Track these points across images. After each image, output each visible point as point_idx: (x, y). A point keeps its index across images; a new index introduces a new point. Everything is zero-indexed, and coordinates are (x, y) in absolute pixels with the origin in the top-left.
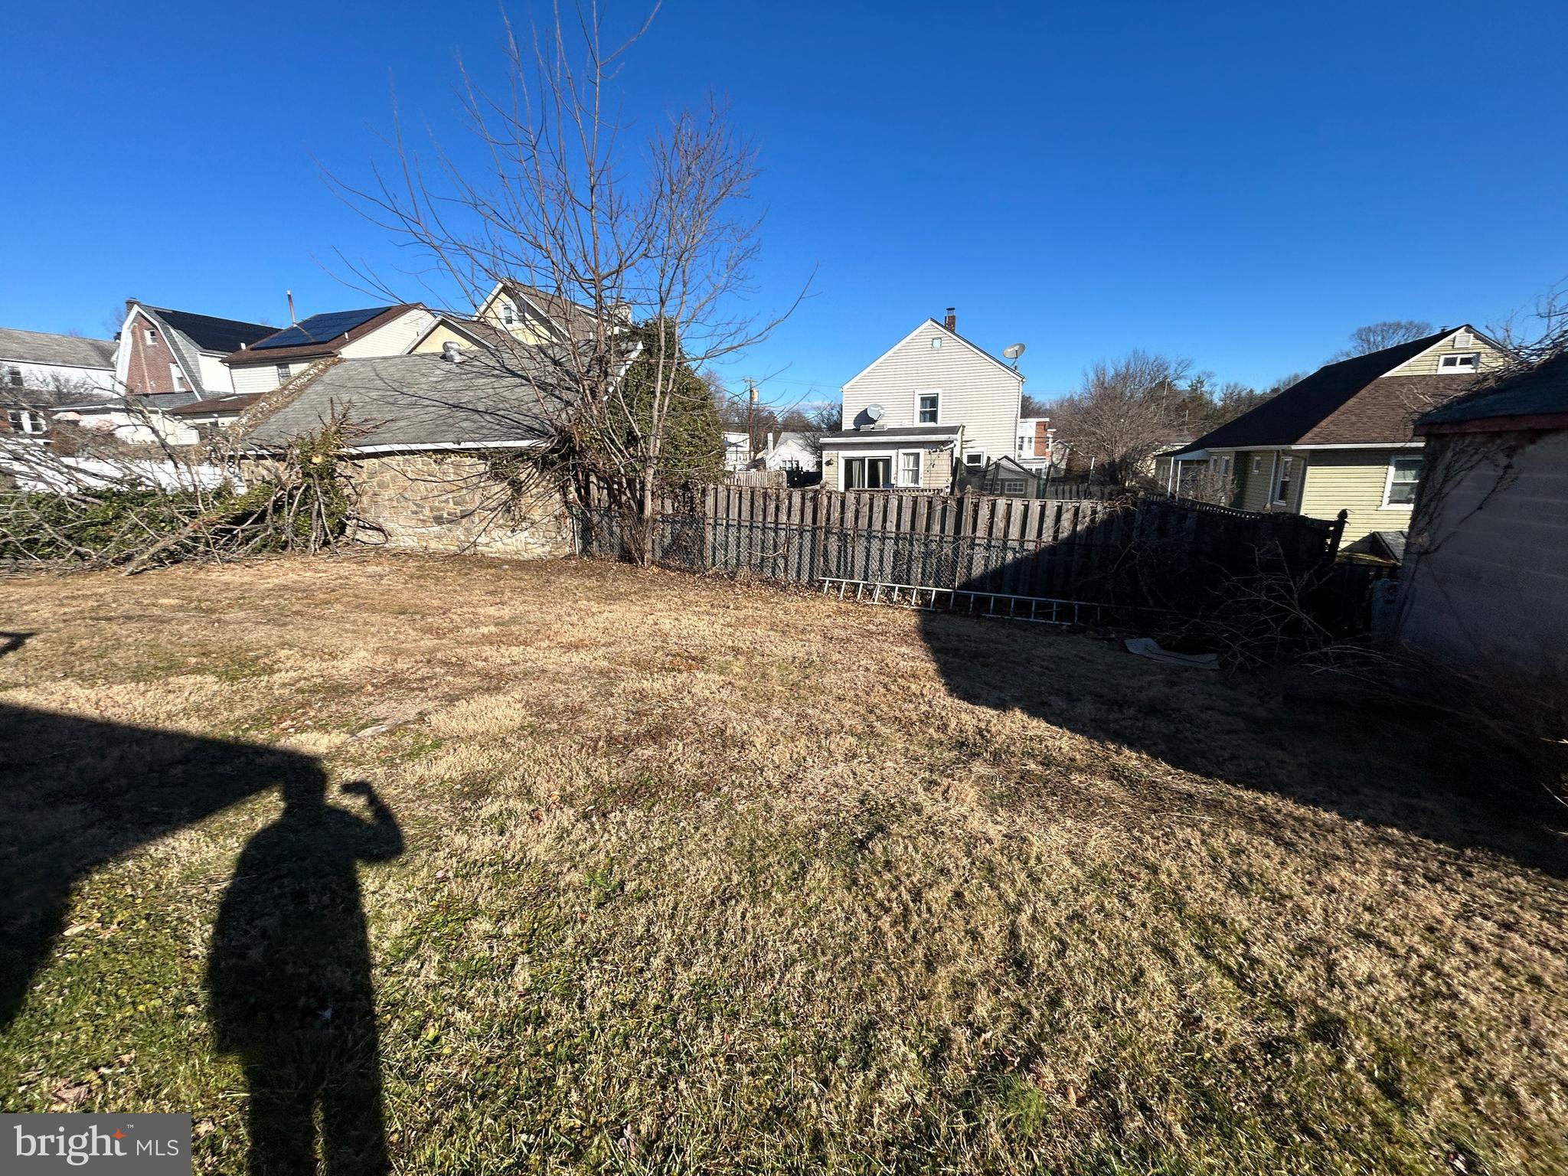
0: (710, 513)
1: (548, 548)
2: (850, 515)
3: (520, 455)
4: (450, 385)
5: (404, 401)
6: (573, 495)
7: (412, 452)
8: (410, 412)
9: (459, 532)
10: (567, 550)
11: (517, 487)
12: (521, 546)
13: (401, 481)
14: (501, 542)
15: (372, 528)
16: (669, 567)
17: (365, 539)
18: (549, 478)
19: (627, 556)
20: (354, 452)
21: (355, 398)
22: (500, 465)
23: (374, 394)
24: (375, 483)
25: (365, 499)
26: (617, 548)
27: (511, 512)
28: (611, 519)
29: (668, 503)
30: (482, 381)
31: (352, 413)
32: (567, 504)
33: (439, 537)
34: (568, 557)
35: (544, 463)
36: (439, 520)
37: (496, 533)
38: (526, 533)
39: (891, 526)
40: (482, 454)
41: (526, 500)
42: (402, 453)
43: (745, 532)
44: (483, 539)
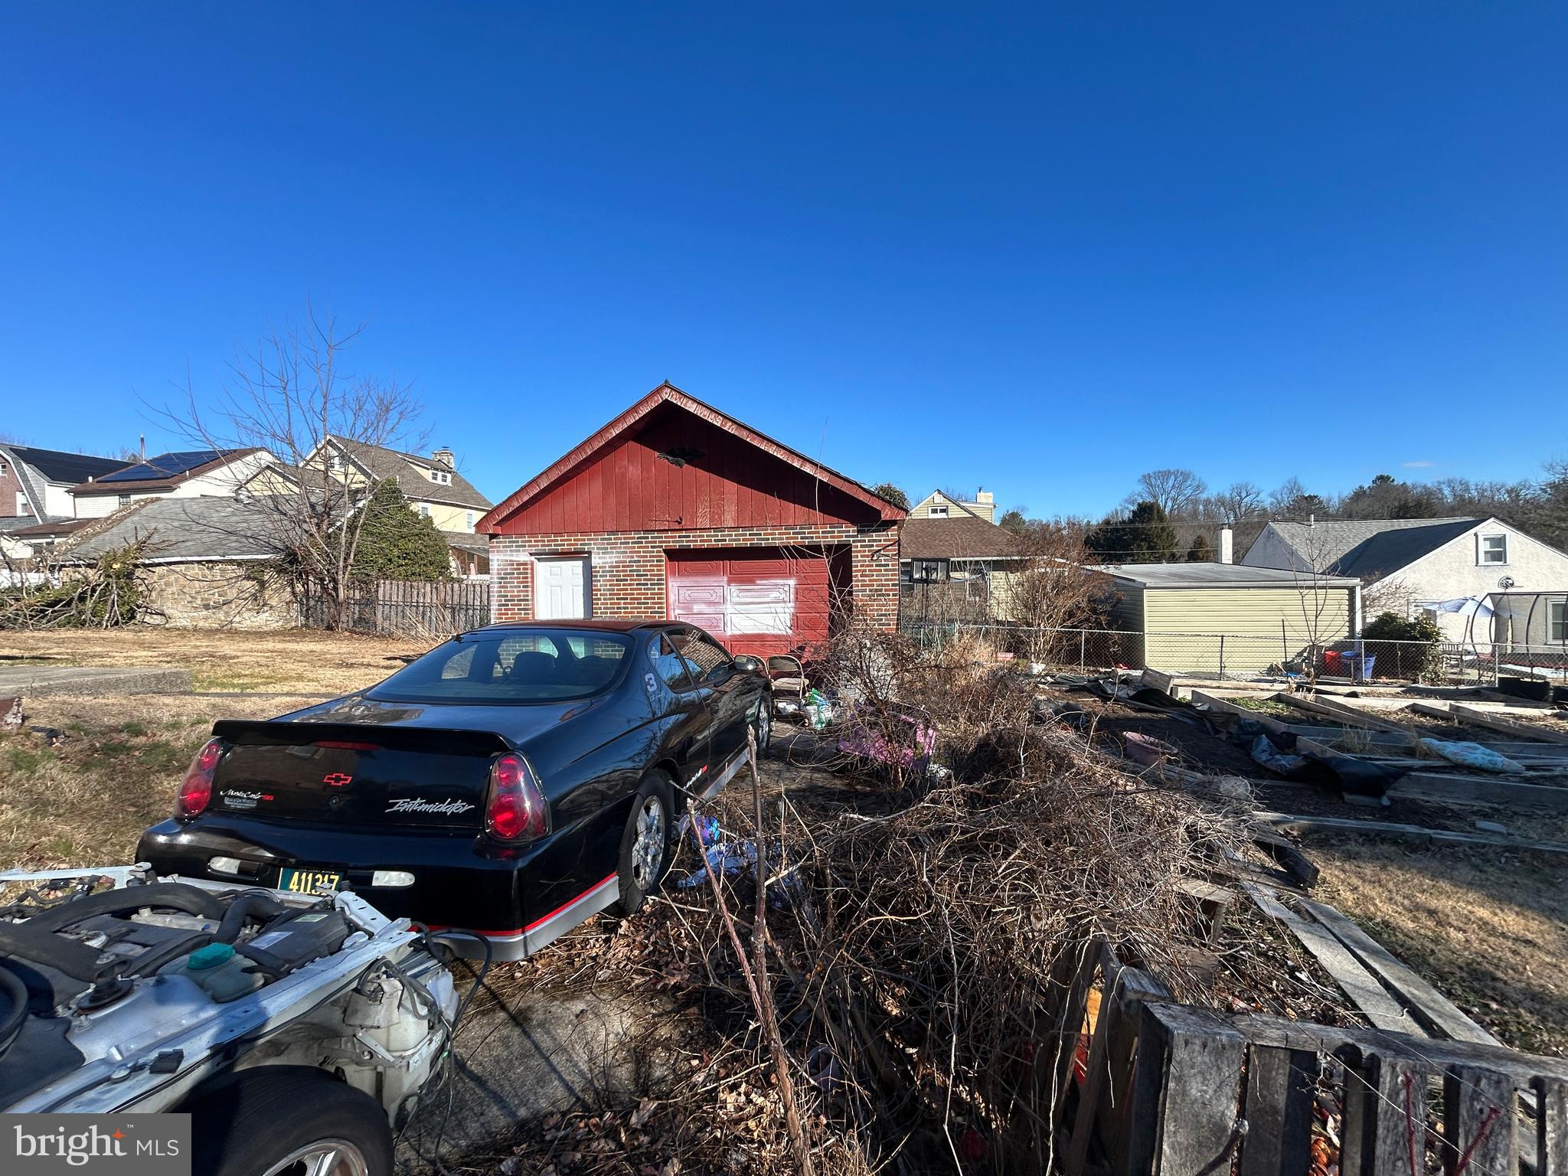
0: (381, 598)
1: (280, 623)
2: (456, 597)
3: (263, 564)
4: (234, 519)
5: (195, 528)
6: (299, 588)
7: (192, 562)
8: (198, 536)
9: (221, 615)
10: (293, 624)
11: (262, 584)
12: (263, 622)
13: (182, 580)
14: (249, 620)
15: (157, 614)
16: (356, 633)
17: (151, 621)
18: (283, 580)
19: (329, 628)
20: (147, 562)
21: (160, 526)
22: (254, 571)
23: (176, 524)
24: (162, 582)
25: (154, 594)
26: (325, 622)
27: (258, 601)
28: (322, 603)
29: (357, 592)
30: (256, 517)
31: (156, 536)
32: (294, 593)
33: (206, 619)
34: (292, 629)
35: (280, 570)
36: (207, 607)
37: (246, 615)
38: (267, 614)
39: (477, 603)
40: (239, 564)
41: (267, 593)
42: (182, 563)
43: (400, 609)
44: (237, 619)
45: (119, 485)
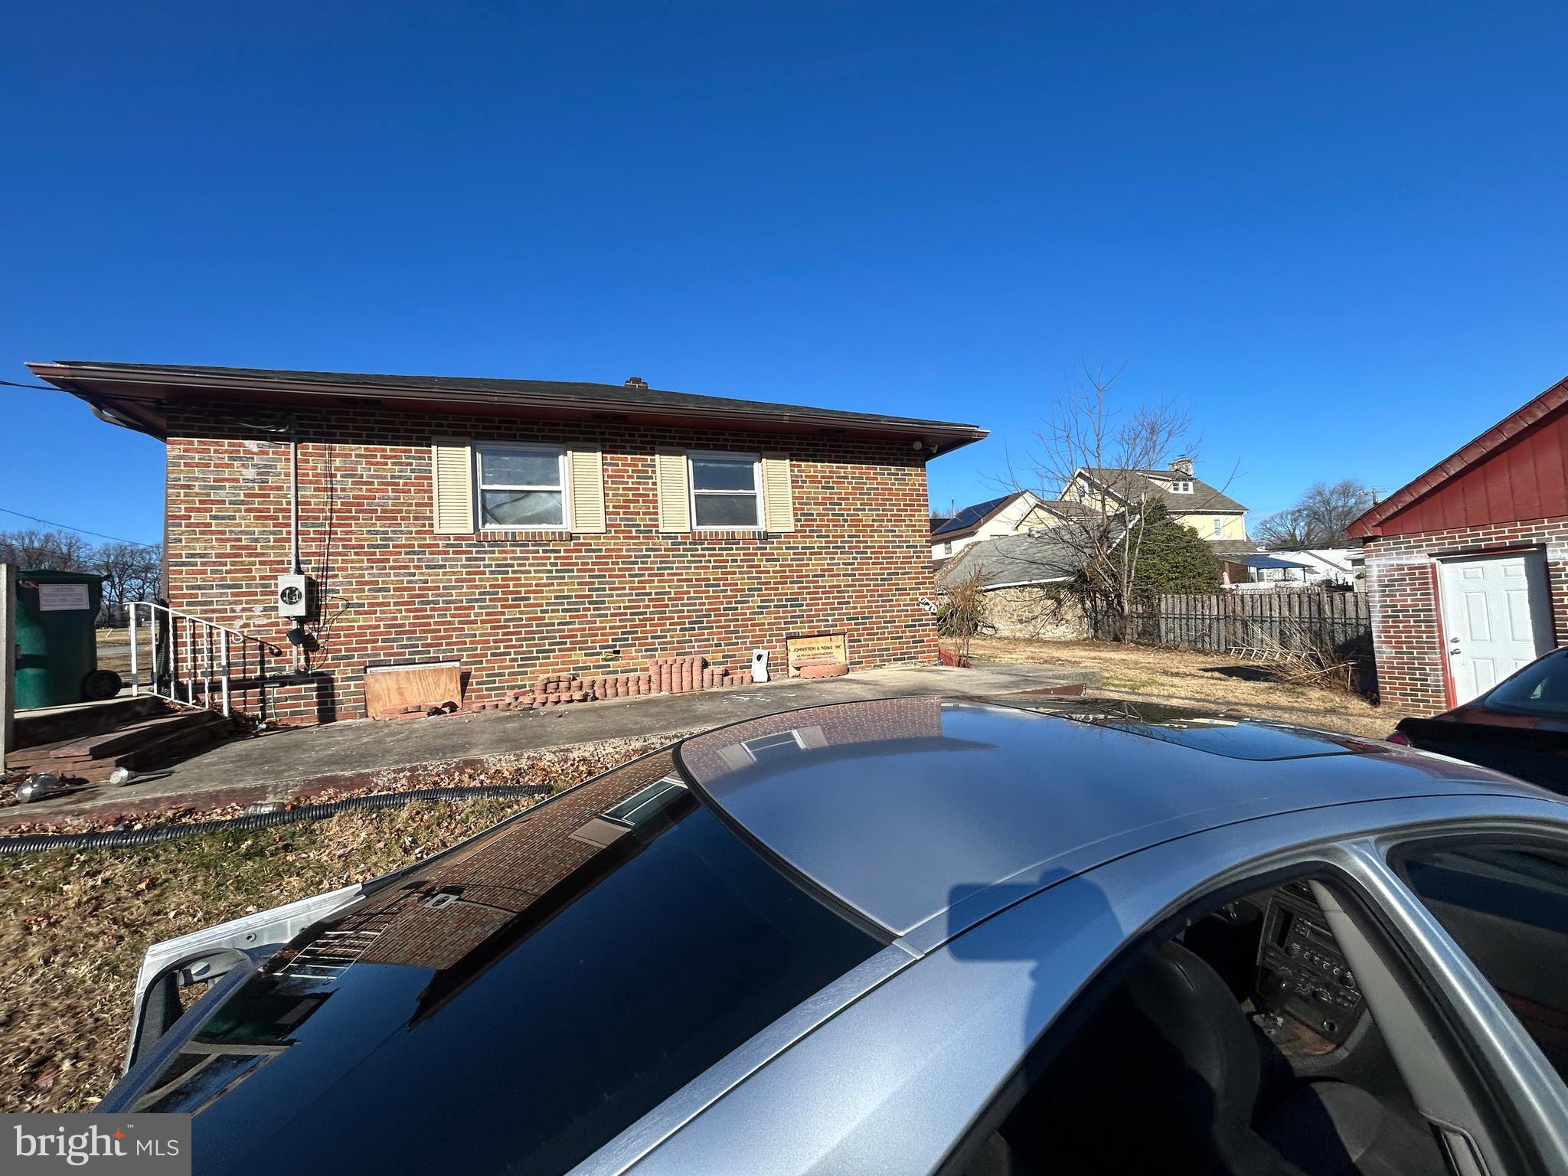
0: (1163, 611)
1: (1075, 635)
2: (1248, 608)
3: (1058, 585)
4: (1030, 551)
5: (1007, 561)
6: (1088, 604)
7: (1009, 587)
8: (1009, 567)
9: (1031, 628)
10: (1085, 635)
11: (1059, 602)
12: (1061, 634)
13: (1004, 602)
14: (1052, 632)
15: (989, 627)
16: (1141, 644)
17: (986, 632)
18: (1075, 598)
19: (1116, 639)
20: (983, 588)
21: (985, 562)
22: (1052, 591)
23: (994, 559)
24: (992, 603)
25: (987, 612)
26: (1112, 635)
27: (1056, 616)
28: (1108, 617)
29: (1139, 606)
30: (1046, 547)
31: (984, 569)
32: (1084, 609)
33: (1021, 630)
34: (1085, 639)
35: (1071, 588)
36: (1021, 621)
37: (1049, 627)
38: (1064, 627)
39: (1275, 614)
40: (1041, 586)
41: (1064, 609)
42: (1004, 588)
43: (1184, 621)
44: (1042, 631)
45: (945, 536)
